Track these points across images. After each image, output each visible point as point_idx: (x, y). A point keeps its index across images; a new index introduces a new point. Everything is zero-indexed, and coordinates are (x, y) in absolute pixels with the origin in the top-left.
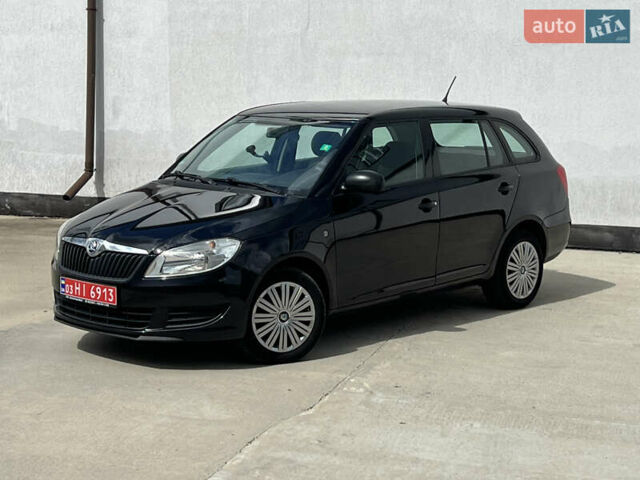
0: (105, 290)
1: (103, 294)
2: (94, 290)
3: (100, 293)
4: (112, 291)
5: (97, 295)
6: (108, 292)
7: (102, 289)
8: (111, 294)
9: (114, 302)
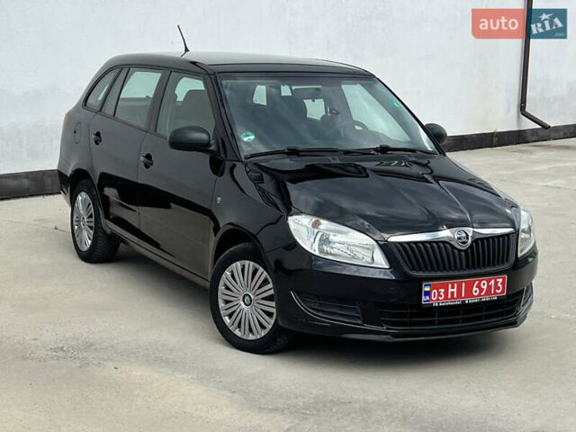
0: (493, 282)
1: (489, 287)
2: (479, 286)
3: (485, 287)
4: (501, 280)
5: (481, 290)
6: (496, 283)
7: (489, 281)
8: (499, 285)
9: (501, 293)
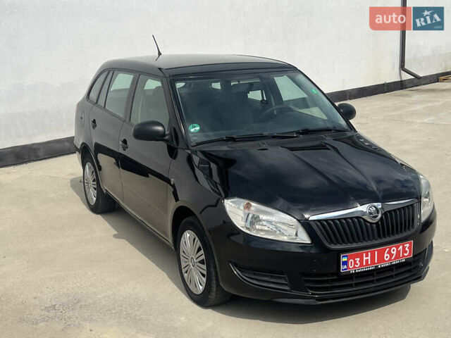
0: (401, 247)
1: (398, 252)
3: (395, 253)
4: (408, 245)
5: (392, 255)
6: (404, 248)
7: (397, 247)
8: (407, 249)
9: (410, 255)
